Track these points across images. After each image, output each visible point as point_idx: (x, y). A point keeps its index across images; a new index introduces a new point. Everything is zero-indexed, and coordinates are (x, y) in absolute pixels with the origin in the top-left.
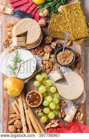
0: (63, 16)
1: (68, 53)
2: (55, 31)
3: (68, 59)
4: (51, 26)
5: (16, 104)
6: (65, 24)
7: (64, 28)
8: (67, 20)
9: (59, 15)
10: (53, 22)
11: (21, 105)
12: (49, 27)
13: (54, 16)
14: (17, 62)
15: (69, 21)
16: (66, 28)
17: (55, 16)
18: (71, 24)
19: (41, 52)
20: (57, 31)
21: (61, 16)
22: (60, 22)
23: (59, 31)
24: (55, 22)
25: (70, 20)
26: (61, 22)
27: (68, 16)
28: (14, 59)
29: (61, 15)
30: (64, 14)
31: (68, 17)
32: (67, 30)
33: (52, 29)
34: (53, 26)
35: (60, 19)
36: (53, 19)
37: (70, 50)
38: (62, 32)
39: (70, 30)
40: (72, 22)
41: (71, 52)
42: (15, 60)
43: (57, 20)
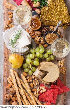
2: (45, 20)
4: (42, 16)
6: (52, 14)
8: (54, 11)
9: (47, 8)
10: (43, 13)
12: (40, 17)
13: (44, 9)
14: (18, 38)
15: (55, 12)
16: (53, 17)
18: (57, 14)
20: (46, 20)
21: (49, 8)
24: (45, 13)
25: (56, 11)
26: (49, 13)
27: (54, 8)
29: (48, 7)
30: (51, 7)
32: (54, 19)
33: (43, 19)
35: (48, 11)
36: (43, 11)
38: (51, 20)
39: (57, 18)
40: (58, 12)
43: (46, 12)
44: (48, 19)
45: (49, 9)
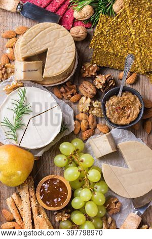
0: (122, 21)
1: (130, 101)
2: (103, 51)
3: (129, 111)
4: (96, 40)
5: (17, 201)
6: (126, 38)
7: (124, 47)
8: (131, 30)
9: (115, 19)
10: (102, 33)
11: (25, 204)
12: (92, 43)
13: (105, 21)
14: (23, 113)
15: (134, 33)
16: (128, 46)
17: (107, 21)
18: (138, 39)
19: (72, 95)
20: (108, 53)
21: (119, 20)
22: (115, 34)
23: (112, 51)
24: (105, 33)
25: (137, 31)
26: (118, 34)
27: (132, 21)
28: (16, 107)
29: (118, 18)
30: (125, 17)
31: (133, 24)
32: (130, 52)
33: (98, 48)
34: (101, 40)
35: (116, 28)
36: (101, 26)
37: (133, 94)
38: (119, 54)
39: (137, 51)
41: (135, 99)
42: (19, 110)
43: (109, 29)
44: (113, 50)
45: (120, 23)
